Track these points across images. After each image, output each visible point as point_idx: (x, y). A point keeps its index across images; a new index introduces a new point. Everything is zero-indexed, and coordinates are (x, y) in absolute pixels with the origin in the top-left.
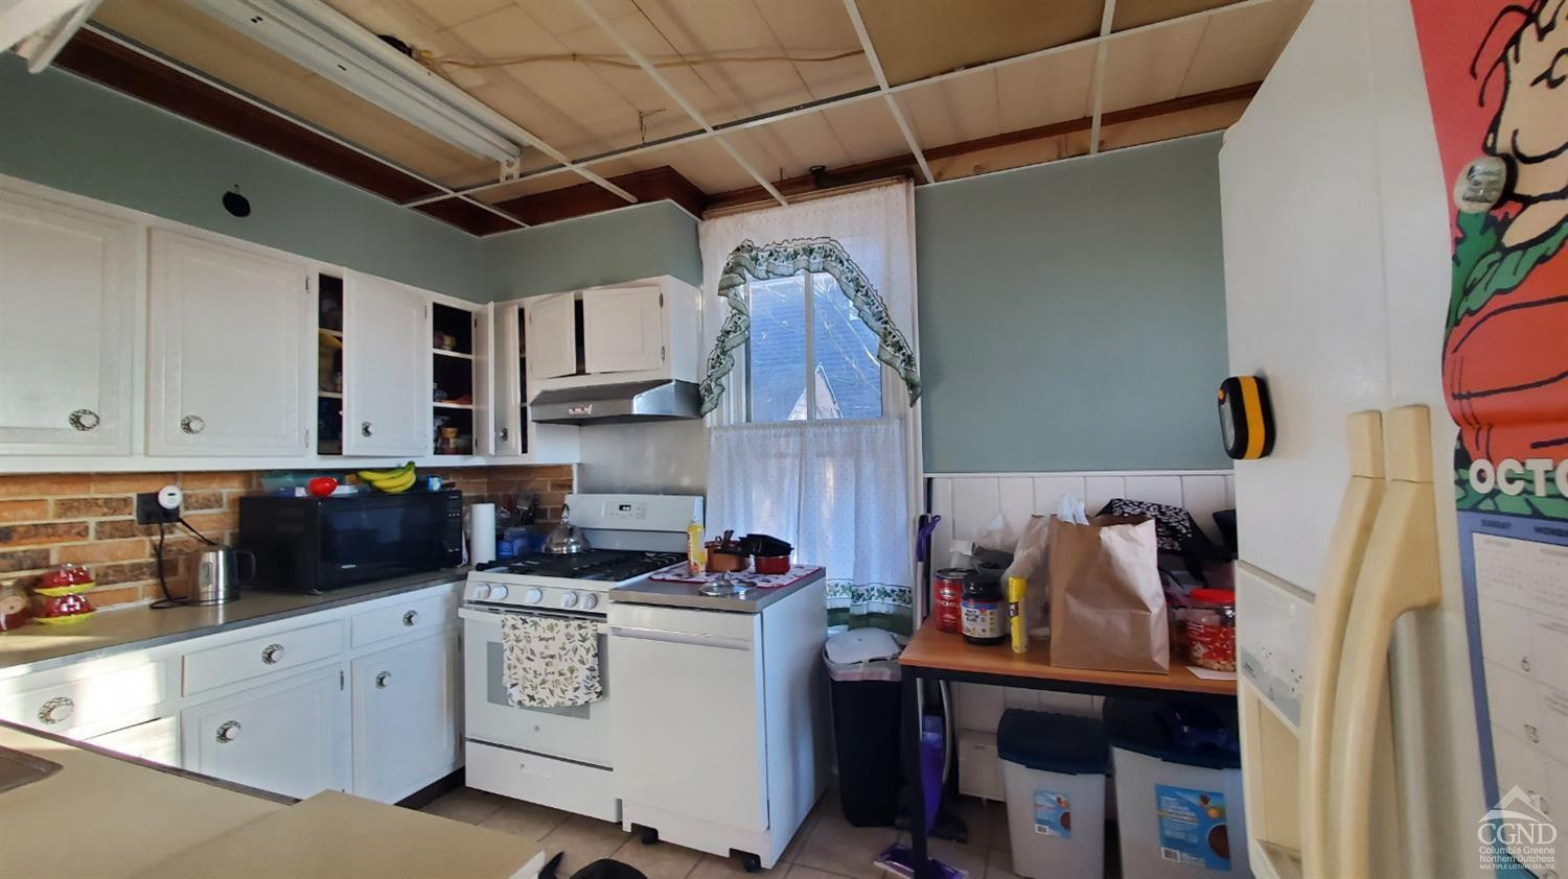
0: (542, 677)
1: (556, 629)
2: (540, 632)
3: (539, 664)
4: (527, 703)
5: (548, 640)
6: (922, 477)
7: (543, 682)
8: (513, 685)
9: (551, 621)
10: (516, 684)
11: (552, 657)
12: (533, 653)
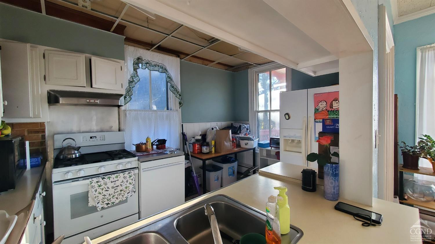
0: (112, 195)
1: (119, 177)
2: (112, 179)
3: (111, 191)
4: (106, 206)
5: (115, 181)
6: (181, 124)
7: (113, 196)
8: (98, 203)
9: (116, 175)
10: (99, 202)
11: (117, 186)
12: (108, 188)
